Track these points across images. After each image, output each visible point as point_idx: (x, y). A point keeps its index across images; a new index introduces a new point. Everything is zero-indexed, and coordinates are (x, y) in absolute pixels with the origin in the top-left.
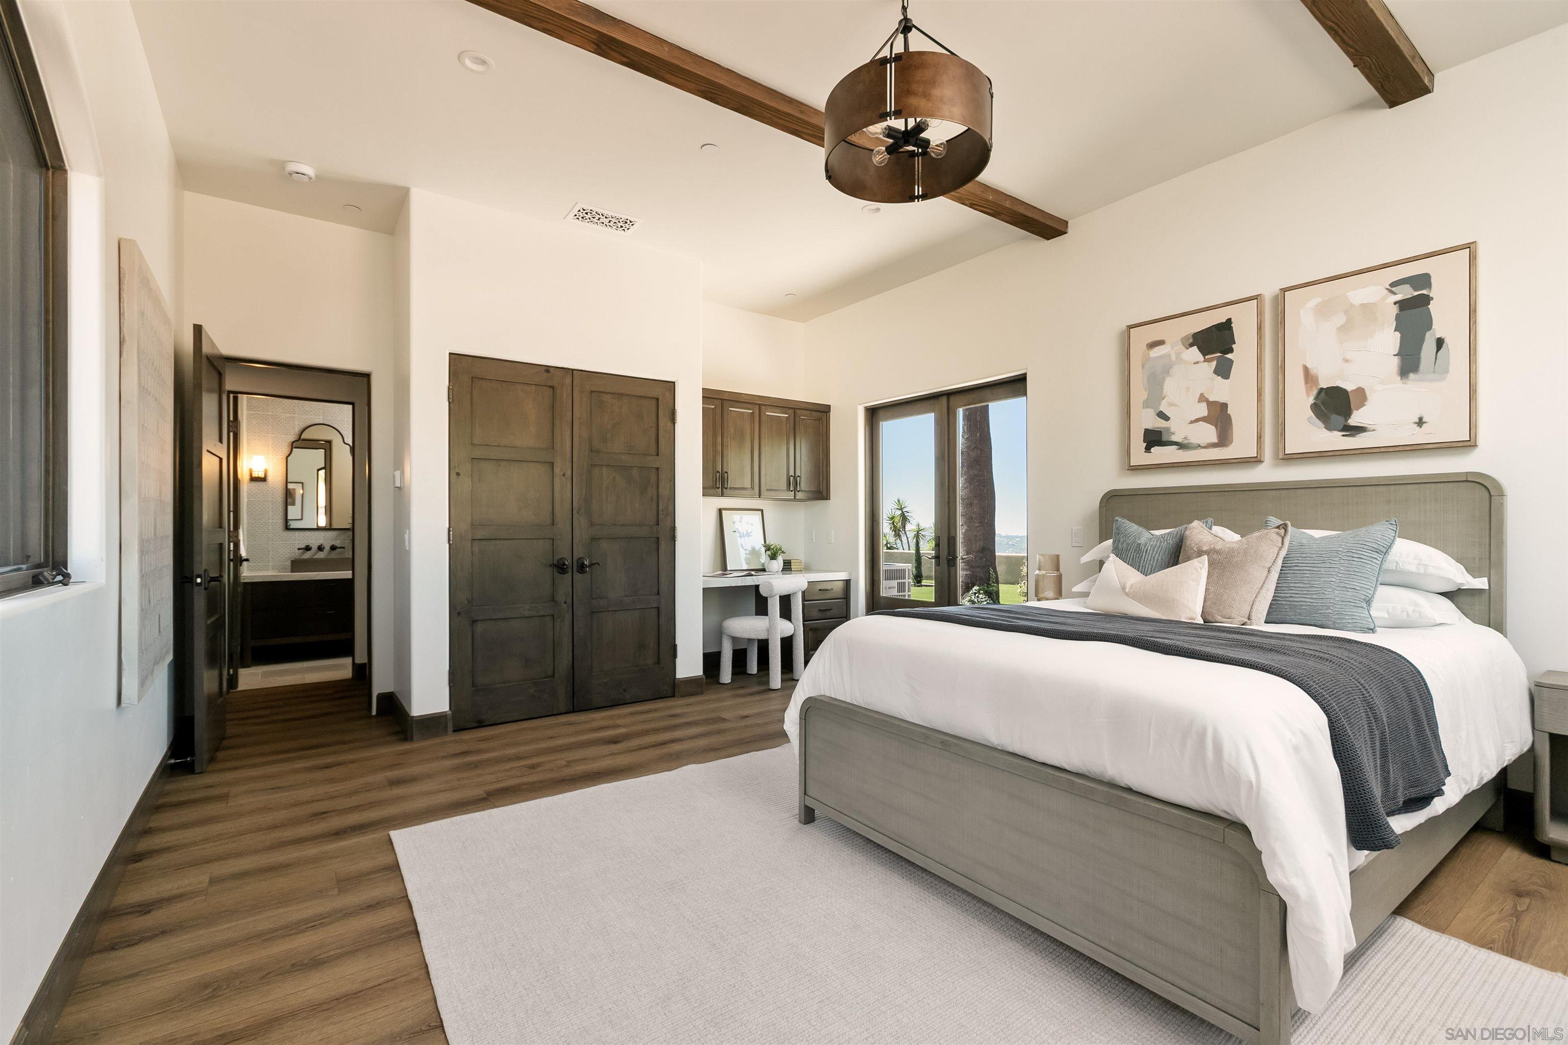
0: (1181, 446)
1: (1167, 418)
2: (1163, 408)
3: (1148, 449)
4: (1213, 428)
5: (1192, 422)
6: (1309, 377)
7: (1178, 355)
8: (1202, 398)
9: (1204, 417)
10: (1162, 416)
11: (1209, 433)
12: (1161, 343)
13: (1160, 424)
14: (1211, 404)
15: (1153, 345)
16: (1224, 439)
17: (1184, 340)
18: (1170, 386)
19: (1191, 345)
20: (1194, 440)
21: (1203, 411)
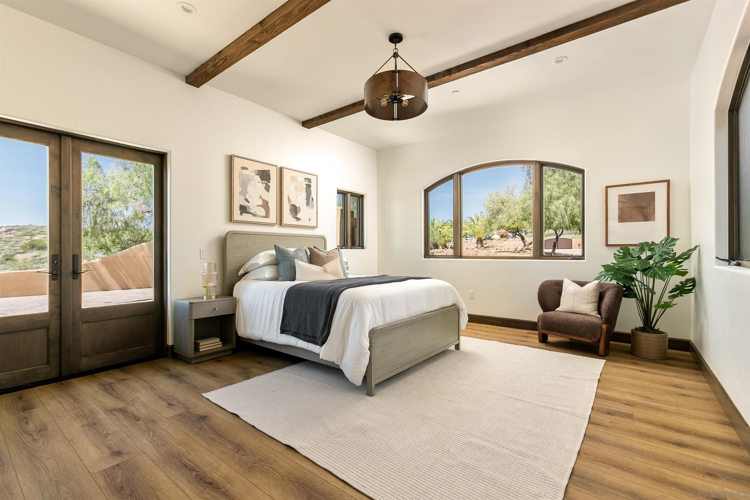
0: (254, 215)
1: (249, 202)
2: (247, 197)
3: (241, 214)
4: (264, 210)
5: (257, 206)
6: (289, 200)
7: (253, 176)
8: (261, 197)
9: (261, 205)
10: (246, 200)
11: (262, 212)
12: (246, 169)
13: (246, 204)
14: (263, 200)
15: (244, 168)
16: (267, 216)
17: (255, 171)
18: (250, 188)
19: (257, 174)
20: (258, 213)
21: (261, 203)
